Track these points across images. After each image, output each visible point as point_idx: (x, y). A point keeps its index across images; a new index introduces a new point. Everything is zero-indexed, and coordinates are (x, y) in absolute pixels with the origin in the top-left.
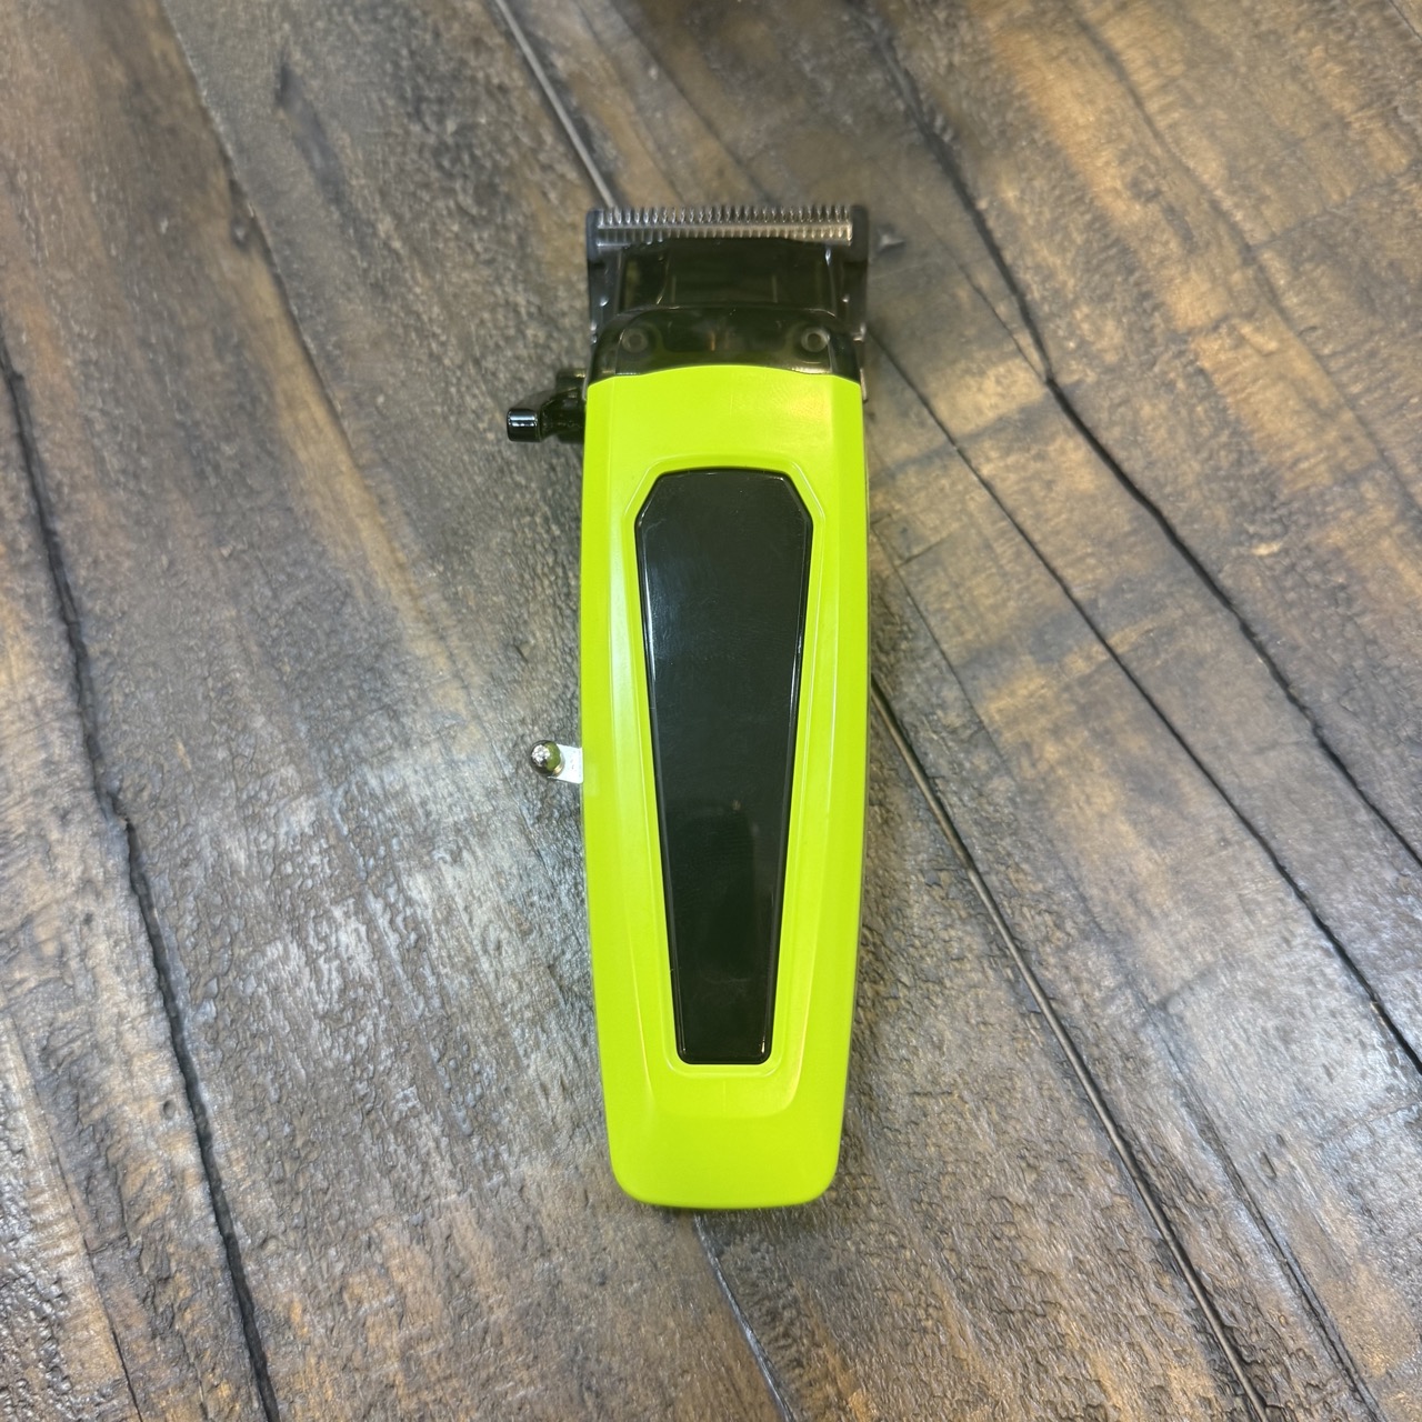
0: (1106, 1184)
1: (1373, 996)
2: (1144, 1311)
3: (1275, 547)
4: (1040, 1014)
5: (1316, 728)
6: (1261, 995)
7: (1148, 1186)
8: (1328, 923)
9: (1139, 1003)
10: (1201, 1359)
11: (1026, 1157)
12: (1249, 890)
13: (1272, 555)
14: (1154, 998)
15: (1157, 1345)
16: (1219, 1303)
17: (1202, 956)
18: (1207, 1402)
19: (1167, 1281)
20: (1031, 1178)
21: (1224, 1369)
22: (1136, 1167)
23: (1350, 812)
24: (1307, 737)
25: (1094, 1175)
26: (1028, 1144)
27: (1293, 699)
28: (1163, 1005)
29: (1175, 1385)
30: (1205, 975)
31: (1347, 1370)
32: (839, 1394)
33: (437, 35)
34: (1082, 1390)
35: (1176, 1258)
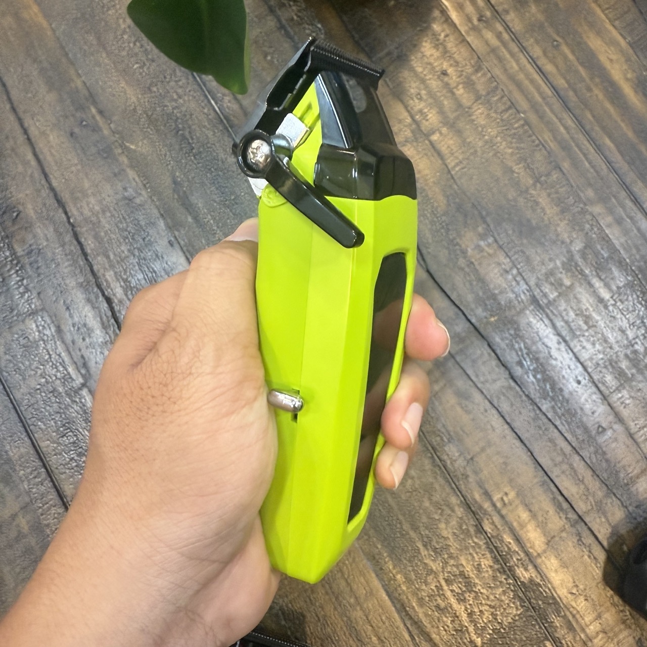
0: (460, 511)
1: (529, 450)
2: (473, 544)
3: (496, 318)
4: (439, 466)
5: (510, 373)
6: (498, 453)
7: (472, 510)
8: (516, 430)
9: (465, 459)
10: (489, 555)
11: (437, 506)
12: (494, 423)
13: (495, 321)
14: (469, 457)
15: (477, 553)
16: (492, 540)
17: (482, 444)
18: (491, 567)
19: (478, 535)
20: (440, 511)
21: (495, 557)
22: (467, 505)
23: (521, 397)
24: (507, 376)
25: (456, 508)
26: (437, 503)
27: (503, 365)
28: (472, 459)
29: (482, 563)
30: (483, 450)
31: (527, 554)
32: (394, 576)
33: (223, 162)
34: (458, 568)
35: (480, 529)
